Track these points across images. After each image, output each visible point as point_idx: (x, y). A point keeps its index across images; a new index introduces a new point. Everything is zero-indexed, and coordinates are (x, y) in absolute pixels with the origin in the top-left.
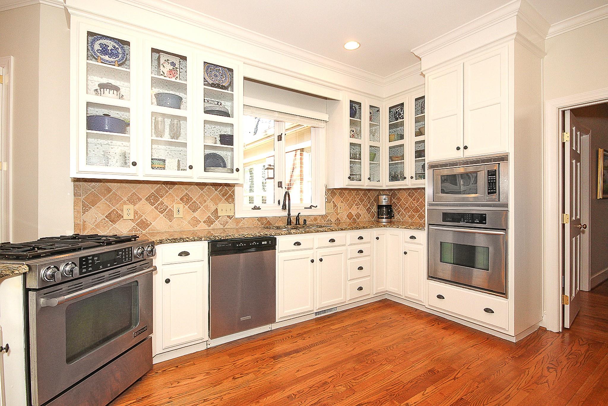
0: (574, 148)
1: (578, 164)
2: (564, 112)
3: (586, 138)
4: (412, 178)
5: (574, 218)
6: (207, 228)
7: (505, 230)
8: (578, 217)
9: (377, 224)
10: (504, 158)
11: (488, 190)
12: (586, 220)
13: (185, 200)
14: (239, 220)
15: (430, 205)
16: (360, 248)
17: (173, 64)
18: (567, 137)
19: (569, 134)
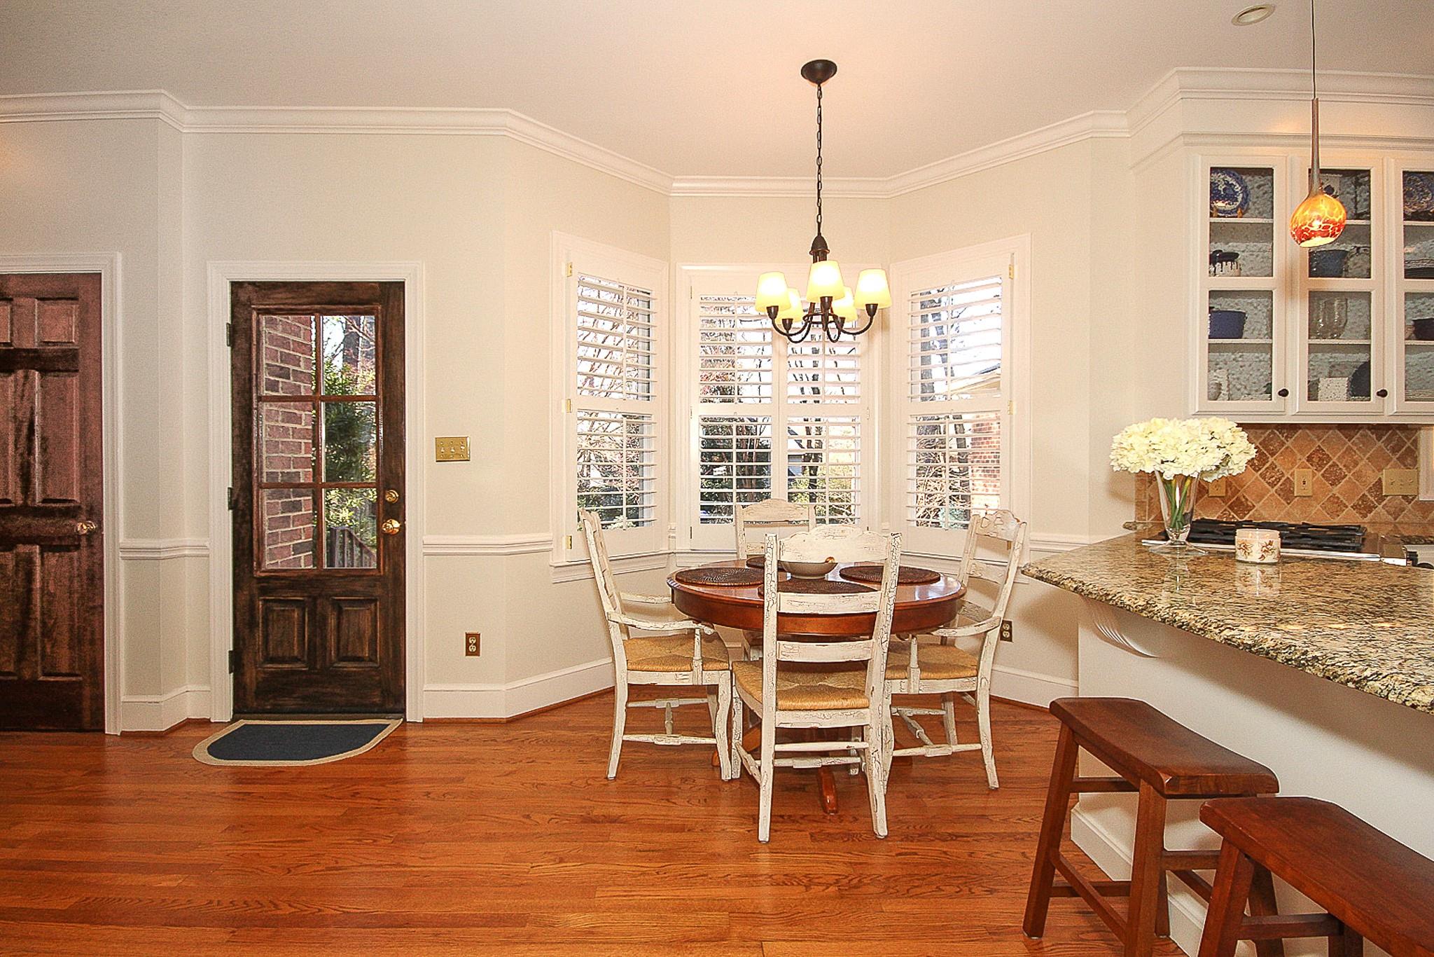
6: (1366, 520)
13: (1316, 460)
14: (1426, 507)
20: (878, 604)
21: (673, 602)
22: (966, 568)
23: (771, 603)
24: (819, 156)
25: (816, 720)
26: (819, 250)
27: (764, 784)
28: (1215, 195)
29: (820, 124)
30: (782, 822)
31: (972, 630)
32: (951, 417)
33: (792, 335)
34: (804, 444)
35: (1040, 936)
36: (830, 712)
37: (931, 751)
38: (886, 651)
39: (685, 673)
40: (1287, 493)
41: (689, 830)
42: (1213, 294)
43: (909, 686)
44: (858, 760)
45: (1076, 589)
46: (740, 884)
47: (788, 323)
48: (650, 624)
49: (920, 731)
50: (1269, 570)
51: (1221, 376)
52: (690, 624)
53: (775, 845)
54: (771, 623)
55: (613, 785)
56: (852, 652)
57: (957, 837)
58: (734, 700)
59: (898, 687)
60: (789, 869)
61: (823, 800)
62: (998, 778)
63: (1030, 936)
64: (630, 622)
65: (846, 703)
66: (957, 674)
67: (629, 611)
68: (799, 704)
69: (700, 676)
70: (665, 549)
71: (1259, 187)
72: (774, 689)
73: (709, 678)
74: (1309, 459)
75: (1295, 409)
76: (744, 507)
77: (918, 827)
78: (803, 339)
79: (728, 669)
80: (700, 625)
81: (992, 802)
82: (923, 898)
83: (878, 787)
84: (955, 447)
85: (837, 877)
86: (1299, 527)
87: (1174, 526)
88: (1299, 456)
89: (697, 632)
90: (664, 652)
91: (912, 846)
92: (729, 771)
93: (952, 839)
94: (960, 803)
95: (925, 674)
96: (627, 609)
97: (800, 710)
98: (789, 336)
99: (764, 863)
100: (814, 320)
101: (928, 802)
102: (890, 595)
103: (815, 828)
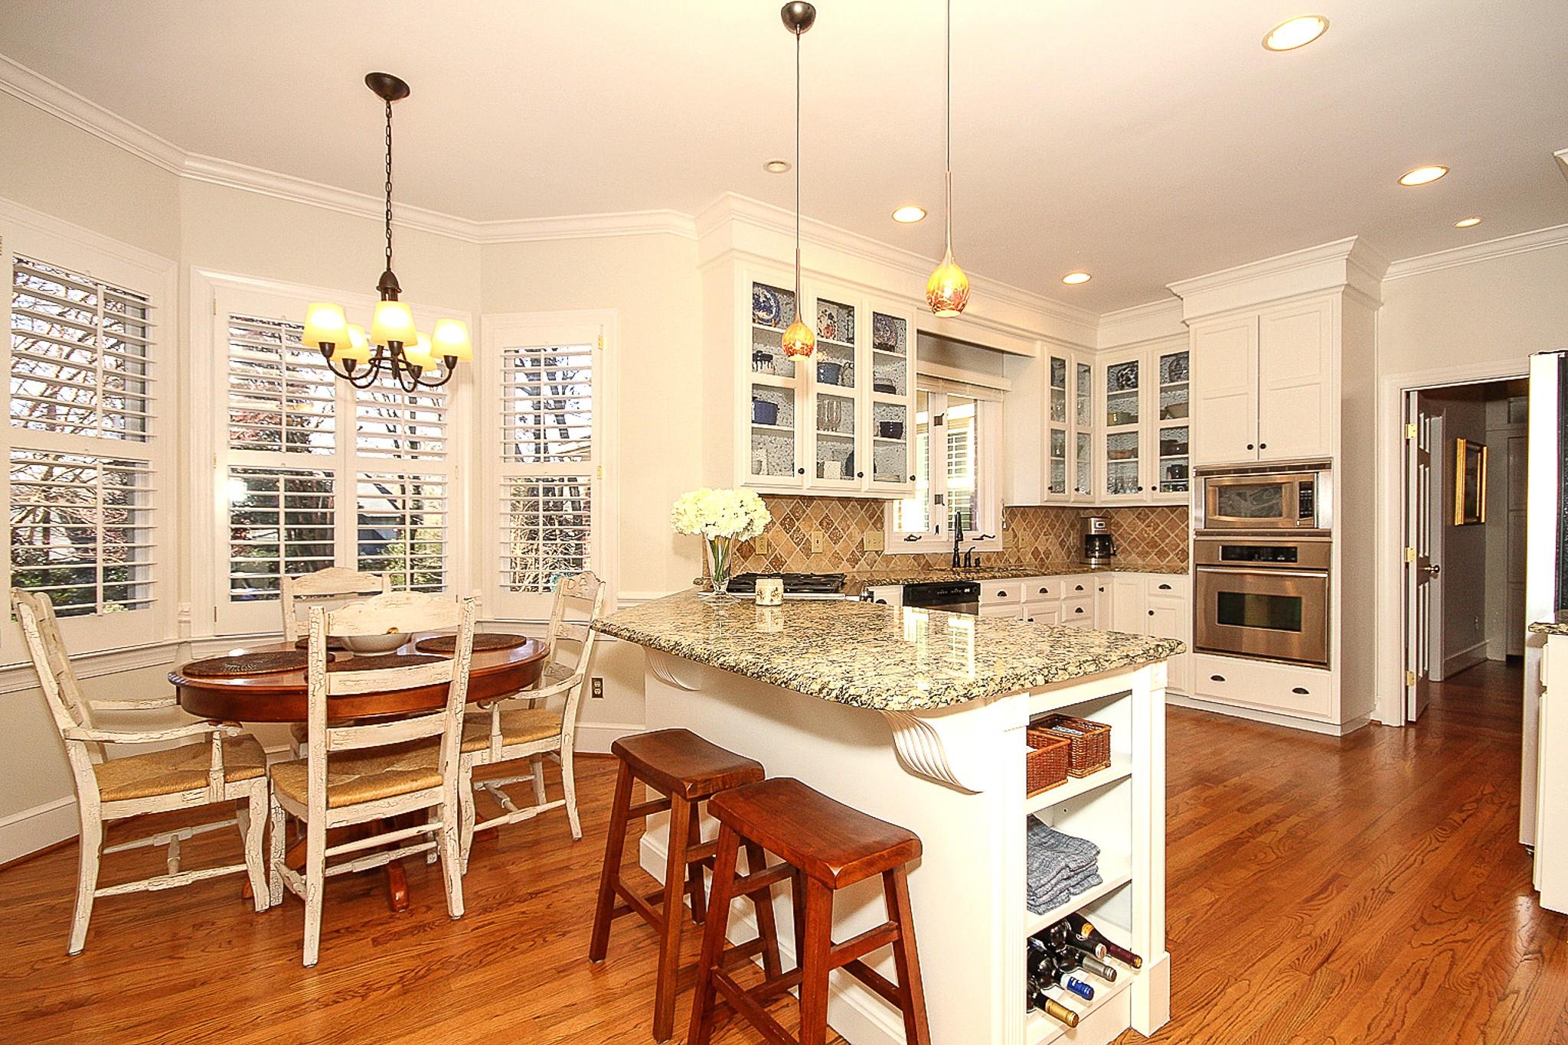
0: (1422, 447)
1: (1427, 469)
2: (1408, 394)
3: (1437, 421)
4: (1154, 488)
5: (1421, 555)
6: (851, 570)
7: (1326, 570)
8: (1427, 554)
9: (1080, 565)
10: (1325, 466)
11: (1300, 511)
12: (1437, 560)
13: (825, 524)
14: (889, 559)
15: (1198, 533)
16: (1078, 604)
17: (831, 317)
18: (1412, 432)
19: (1415, 427)
20: (451, 673)
21: (179, 703)
22: (554, 629)
23: (318, 686)
24: (389, 182)
25: (381, 810)
26: (389, 287)
27: (310, 899)
28: (757, 305)
29: (389, 146)
30: (338, 937)
31: (554, 689)
32: (566, 479)
33: (356, 379)
34: (399, 504)
35: (604, 958)
36: (397, 798)
37: (515, 817)
38: (461, 721)
39: (199, 790)
40: (807, 551)
41: (203, 984)
42: (755, 386)
43: (491, 756)
44: (434, 844)
45: (629, 637)
46: (274, 1022)
47: (350, 364)
48: (139, 736)
49: (506, 800)
50: (775, 610)
51: (762, 454)
52: (207, 728)
53: (325, 965)
54: (318, 709)
55: (79, 963)
56: (423, 728)
57: (537, 894)
58: (273, 811)
59: (479, 758)
60: (342, 985)
61: (390, 897)
62: (582, 829)
63: (594, 961)
64: (106, 736)
65: (415, 785)
66: (540, 735)
67: (102, 722)
68: (357, 797)
69: (221, 791)
70: (173, 638)
71: (787, 304)
72: (324, 785)
73: (233, 792)
74: (821, 524)
75: (807, 484)
76: (293, 578)
77: (498, 897)
78: (370, 384)
79: (265, 775)
80: (220, 726)
81: (576, 852)
82: (498, 962)
83: (455, 869)
84: (570, 510)
85: (401, 975)
86: (807, 577)
87: (718, 580)
88: (815, 521)
89: (216, 735)
90: (165, 770)
91: (490, 917)
92: (264, 897)
93: (532, 898)
94: (544, 861)
95: (508, 741)
96: (100, 720)
97: (358, 803)
98: (352, 379)
99: (312, 987)
100: (382, 365)
101: (512, 869)
102: (464, 662)
103: (379, 931)
